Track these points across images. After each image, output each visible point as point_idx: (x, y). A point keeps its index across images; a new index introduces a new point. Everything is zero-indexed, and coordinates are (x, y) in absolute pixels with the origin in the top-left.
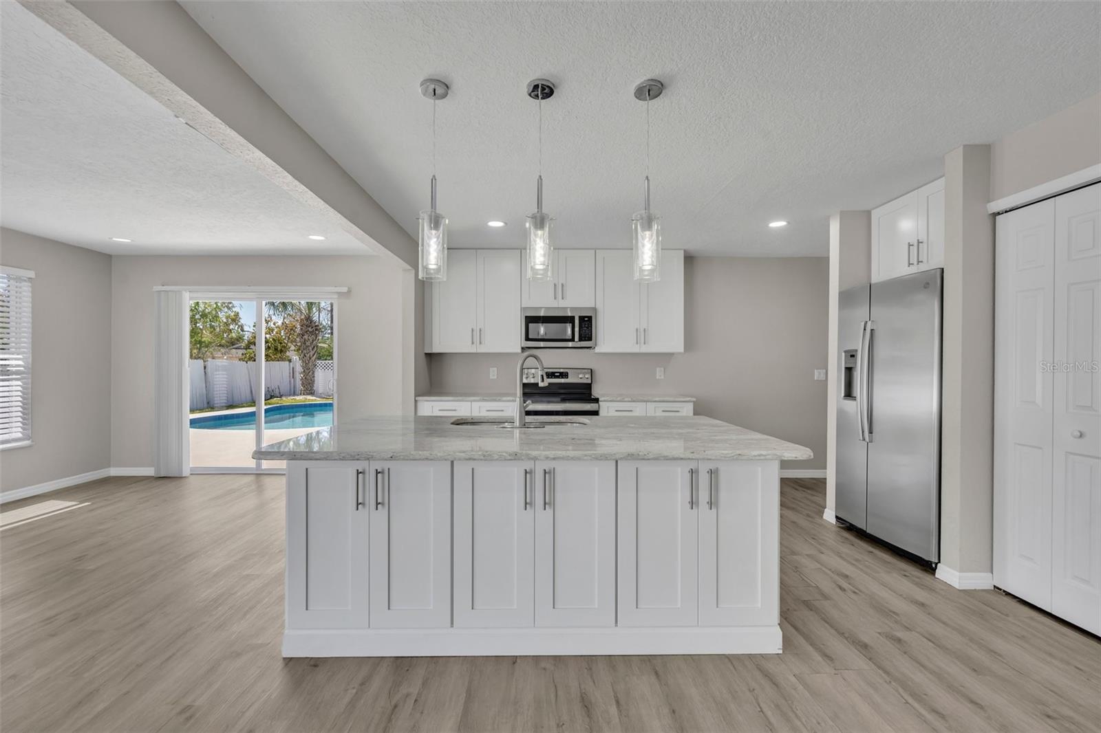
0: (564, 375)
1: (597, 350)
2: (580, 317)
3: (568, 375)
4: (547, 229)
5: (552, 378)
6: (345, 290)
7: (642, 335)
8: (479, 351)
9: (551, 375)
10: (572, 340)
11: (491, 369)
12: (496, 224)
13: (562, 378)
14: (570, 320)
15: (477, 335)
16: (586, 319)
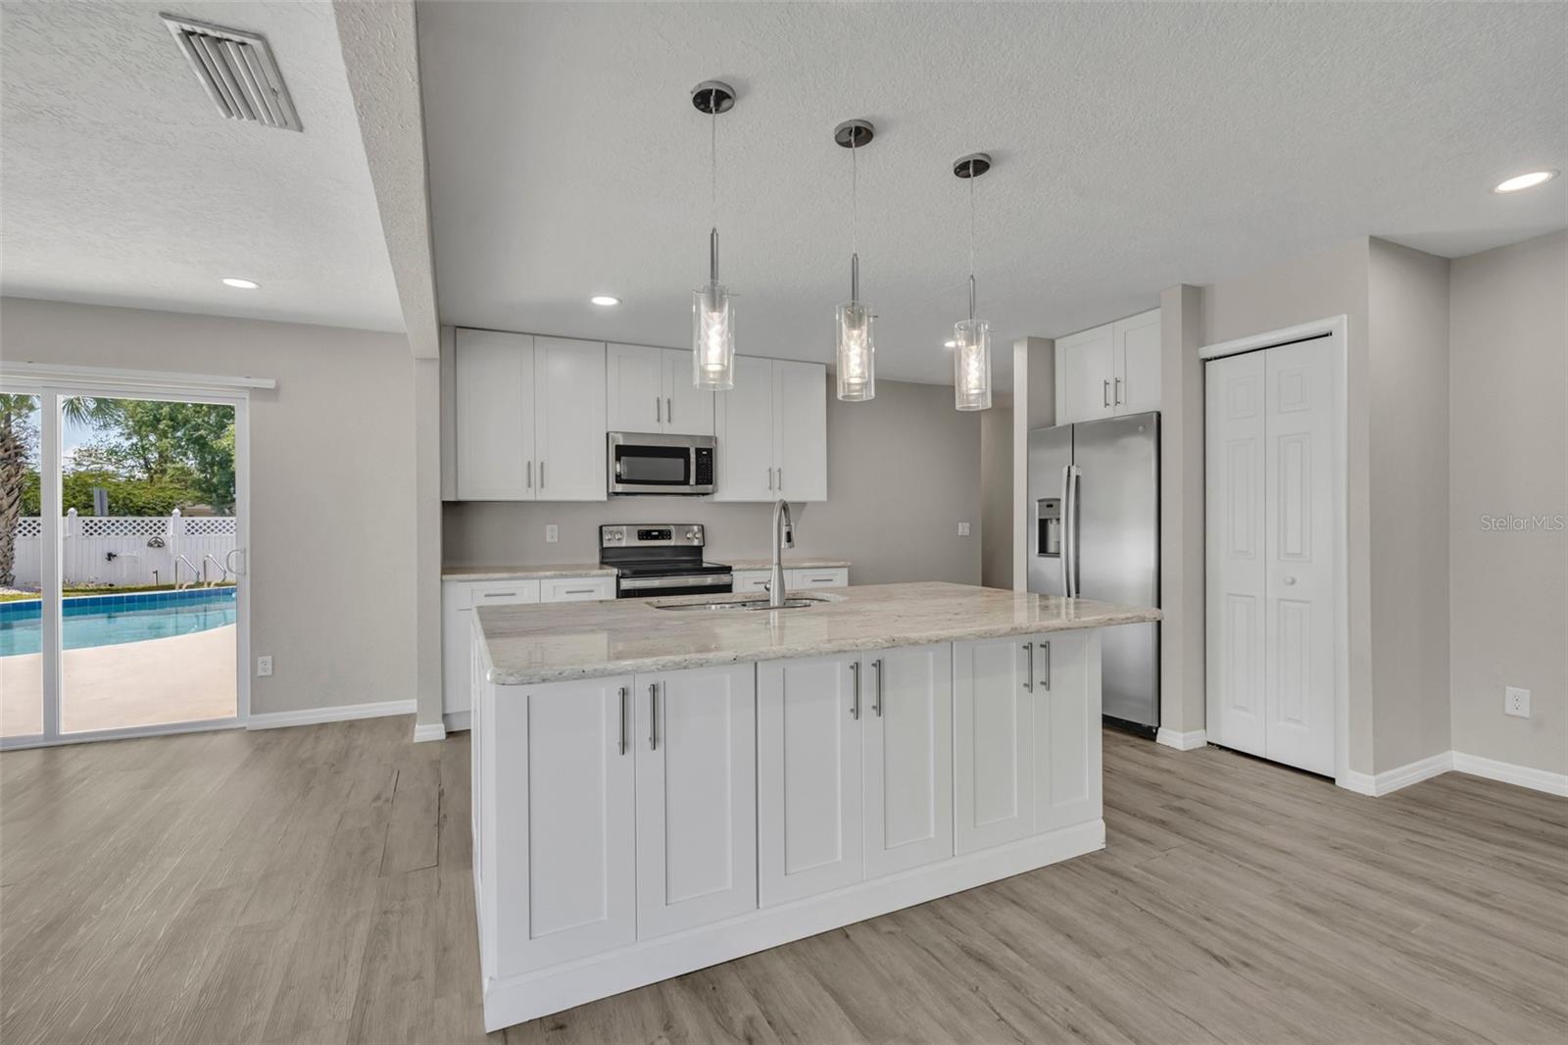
0: (664, 534)
1: (718, 497)
2: (696, 449)
3: (670, 535)
4: (865, 328)
5: (647, 539)
6: (270, 384)
7: (775, 477)
8: (539, 498)
9: (645, 535)
10: (686, 482)
11: (549, 527)
12: (605, 301)
13: (663, 539)
14: (683, 453)
15: (535, 473)
16: (705, 453)
